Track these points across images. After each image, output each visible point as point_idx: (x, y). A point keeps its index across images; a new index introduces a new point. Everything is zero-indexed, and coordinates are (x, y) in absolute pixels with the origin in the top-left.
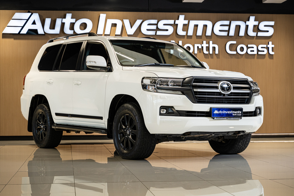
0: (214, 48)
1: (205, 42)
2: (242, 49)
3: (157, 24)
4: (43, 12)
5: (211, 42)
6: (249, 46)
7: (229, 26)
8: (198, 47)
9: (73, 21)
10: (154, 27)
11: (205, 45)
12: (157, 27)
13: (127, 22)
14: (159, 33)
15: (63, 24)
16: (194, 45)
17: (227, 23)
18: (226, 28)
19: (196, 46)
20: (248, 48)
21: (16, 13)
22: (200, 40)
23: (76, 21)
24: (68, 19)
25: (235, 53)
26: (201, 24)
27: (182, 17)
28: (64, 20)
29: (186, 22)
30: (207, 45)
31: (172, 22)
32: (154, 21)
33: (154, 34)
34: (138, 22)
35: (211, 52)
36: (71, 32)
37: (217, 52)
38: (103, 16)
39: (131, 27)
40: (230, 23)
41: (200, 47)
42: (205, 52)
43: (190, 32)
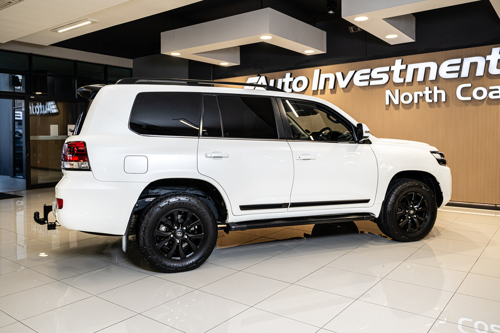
0: (439, 95)
1: (427, 88)
2: (480, 93)
3: (370, 74)
4: (268, 75)
5: (435, 88)
6: (491, 88)
7: (461, 64)
8: (418, 95)
9: (291, 79)
10: (367, 77)
11: (427, 92)
12: (370, 76)
13: (339, 75)
14: (372, 83)
15: (283, 84)
16: (414, 93)
17: (458, 61)
18: (457, 68)
19: (416, 94)
20: (489, 91)
21: (249, 78)
22: (421, 86)
23: (294, 79)
24: (288, 79)
25: (469, 98)
26: (422, 67)
27: (398, 62)
28: (284, 80)
29: (404, 67)
30: (431, 92)
31: (387, 69)
32: (368, 71)
33: (368, 85)
34: (351, 73)
35: (436, 100)
36: (290, 90)
37: (443, 99)
38: (316, 71)
39: (344, 79)
40: (462, 61)
41: (421, 95)
42: (428, 100)
43: (409, 79)
